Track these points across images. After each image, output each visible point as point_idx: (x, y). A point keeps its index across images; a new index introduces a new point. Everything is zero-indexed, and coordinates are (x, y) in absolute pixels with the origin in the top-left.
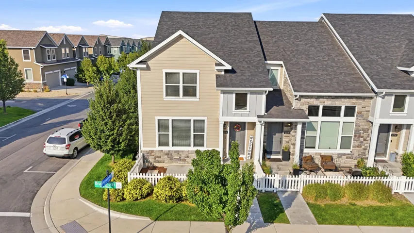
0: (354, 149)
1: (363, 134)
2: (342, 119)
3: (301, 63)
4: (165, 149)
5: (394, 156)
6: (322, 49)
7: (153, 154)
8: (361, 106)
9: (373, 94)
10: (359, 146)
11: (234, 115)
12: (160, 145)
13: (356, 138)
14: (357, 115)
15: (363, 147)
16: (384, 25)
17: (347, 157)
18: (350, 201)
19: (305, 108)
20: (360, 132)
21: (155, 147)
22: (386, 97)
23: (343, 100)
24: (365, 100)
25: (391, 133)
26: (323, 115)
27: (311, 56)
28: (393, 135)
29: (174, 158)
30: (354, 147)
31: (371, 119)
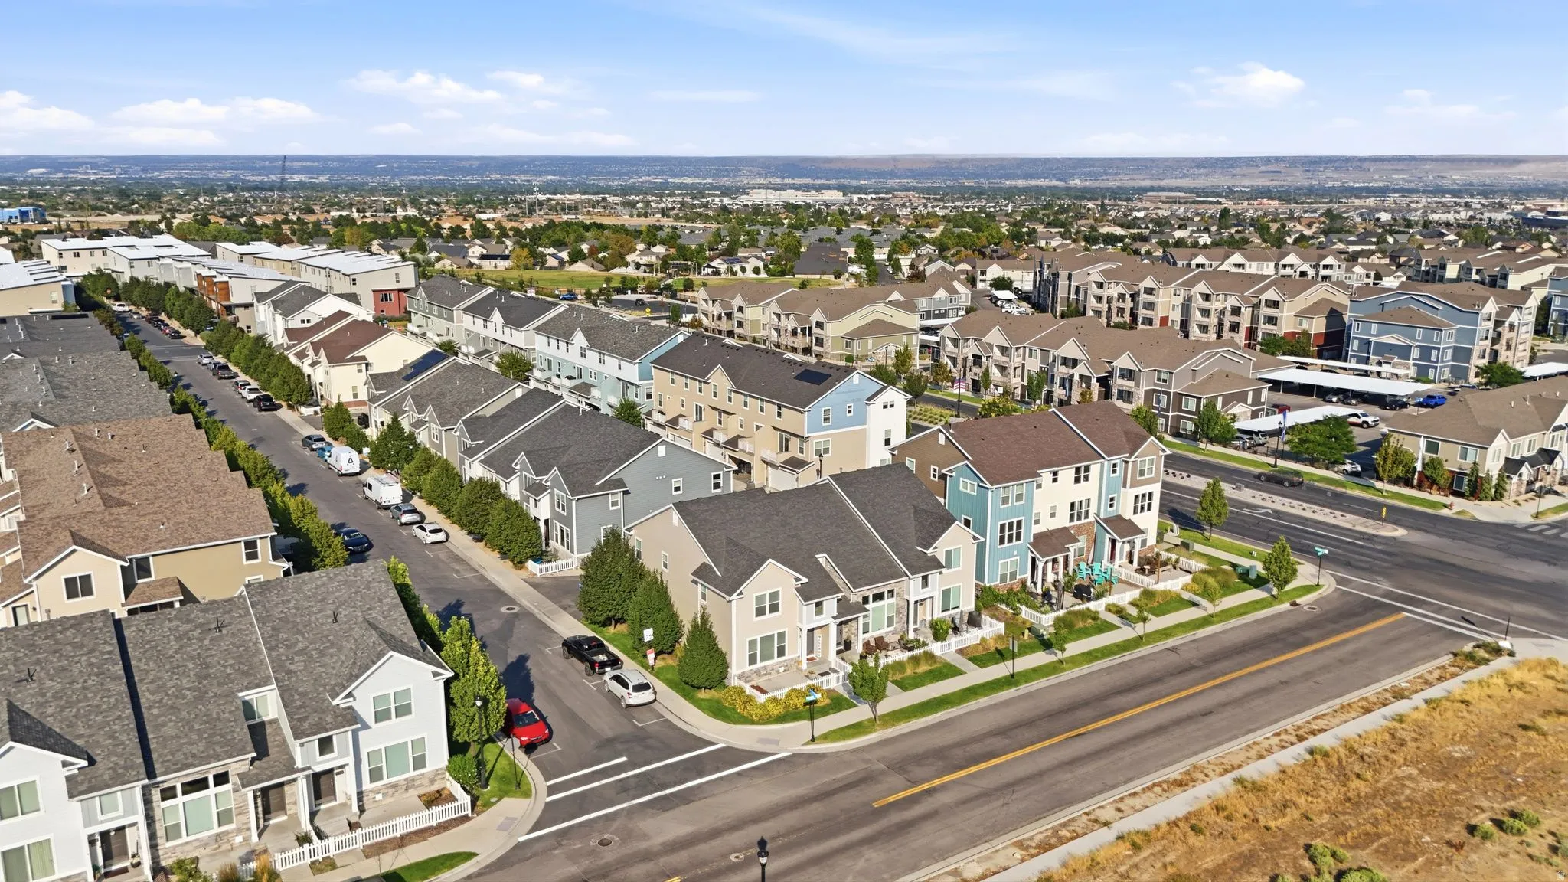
0: (897, 625)
2: (886, 602)
4: (754, 666)
5: (923, 622)
7: (743, 674)
8: (899, 589)
9: (906, 577)
11: (814, 621)
12: (749, 665)
14: (897, 597)
15: (903, 621)
17: (893, 634)
18: (913, 671)
20: (900, 610)
21: (745, 667)
23: (886, 587)
24: (901, 583)
25: (919, 609)
26: (873, 602)
29: (762, 674)
31: (906, 597)
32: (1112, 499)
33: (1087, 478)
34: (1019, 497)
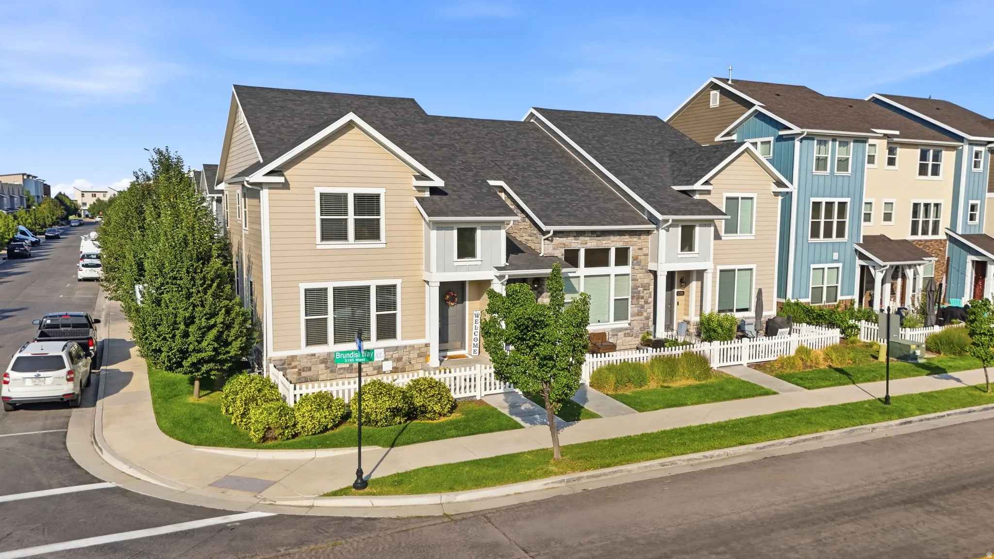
0: (632, 319)
1: (643, 292)
2: (613, 269)
3: (533, 184)
4: (319, 350)
5: (685, 326)
6: (553, 164)
7: (294, 364)
8: (637, 247)
9: (651, 226)
10: (639, 314)
11: (457, 269)
12: (308, 343)
13: (635, 301)
14: (632, 262)
15: (645, 314)
16: (628, 130)
17: (625, 334)
18: (661, 383)
19: (560, 253)
20: (639, 289)
21: (299, 347)
22: (671, 229)
23: (612, 238)
24: (642, 237)
25: (676, 290)
26: (587, 265)
27: (542, 174)
28: (679, 294)
29: (338, 367)
30: (632, 316)
31: (652, 266)
32: (973, 207)
33: (936, 171)
34: (843, 164)
